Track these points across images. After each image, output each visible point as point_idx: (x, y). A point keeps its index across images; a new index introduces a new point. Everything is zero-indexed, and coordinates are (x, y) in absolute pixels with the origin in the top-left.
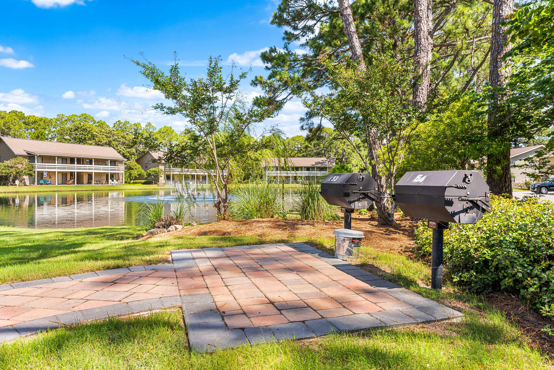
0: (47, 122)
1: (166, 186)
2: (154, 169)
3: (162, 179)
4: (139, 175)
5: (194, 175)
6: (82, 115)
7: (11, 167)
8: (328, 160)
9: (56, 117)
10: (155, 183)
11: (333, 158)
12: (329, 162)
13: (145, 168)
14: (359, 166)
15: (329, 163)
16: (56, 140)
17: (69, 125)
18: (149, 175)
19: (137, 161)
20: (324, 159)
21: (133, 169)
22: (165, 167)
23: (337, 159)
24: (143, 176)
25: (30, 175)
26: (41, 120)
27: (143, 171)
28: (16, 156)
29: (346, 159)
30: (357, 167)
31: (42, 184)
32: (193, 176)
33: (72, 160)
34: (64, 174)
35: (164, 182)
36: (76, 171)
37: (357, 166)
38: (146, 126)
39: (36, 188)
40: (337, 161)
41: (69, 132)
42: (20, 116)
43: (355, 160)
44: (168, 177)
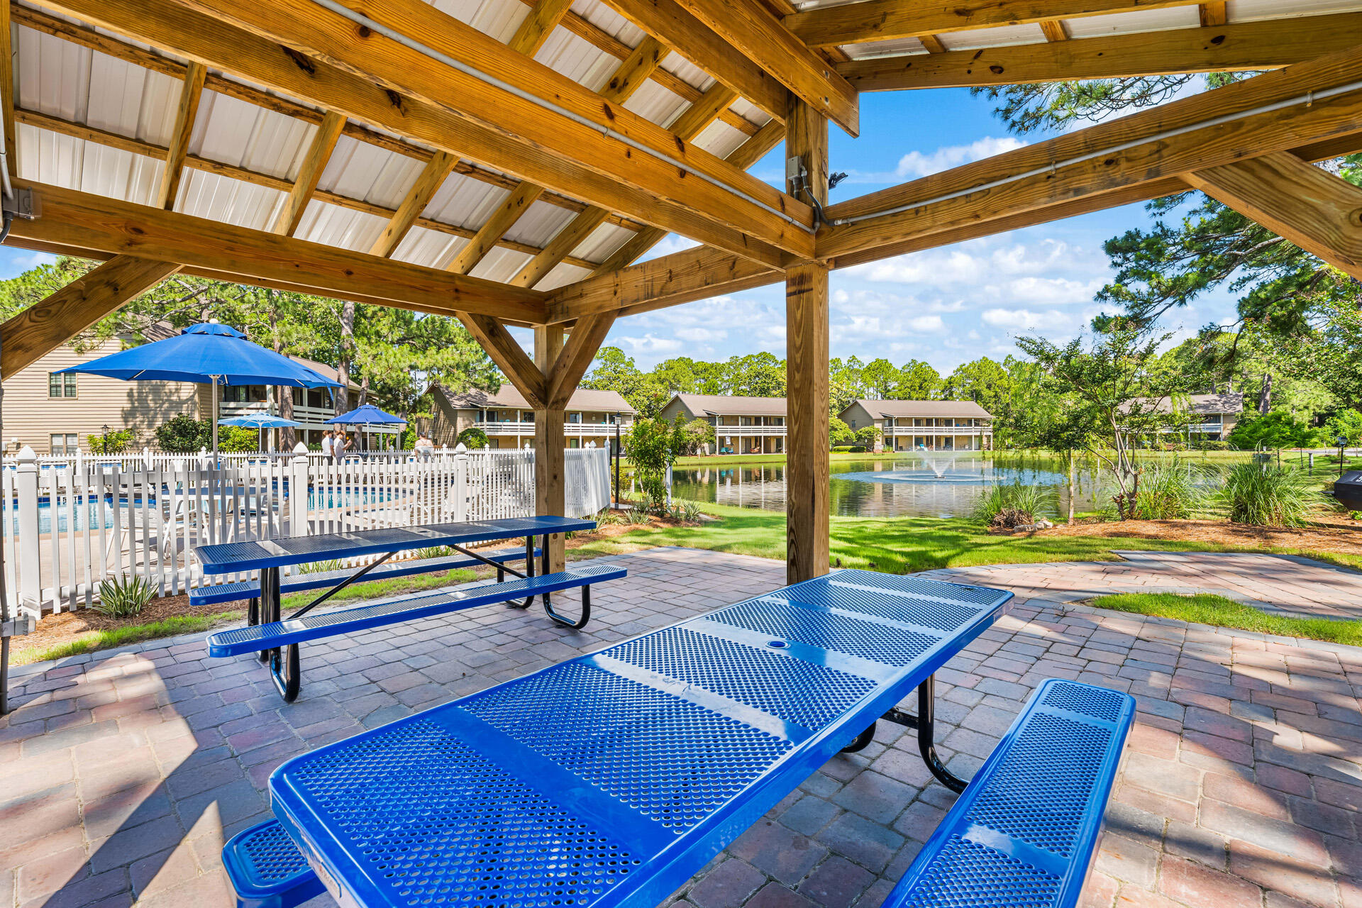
0: (718, 369)
1: (887, 456)
2: (867, 429)
3: (879, 445)
4: (846, 438)
5: (932, 437)
6: (761, 354)
7: (691, 432)
8: (1223, 399)
9: (728, 361)
10: (868, 451)
11: (1236, 395)
12: (1225, 402)
13: (853, 426)
14: (1312, 407)
15: (1226, 405)
16: (730, 392)
17: (744, 371)
18: (859, 438)
19: (839, 416)
20: (1211, 397)
21: (836, 430)
22: (884, 425)
23: (1245, 396)
24: (852, 440)
25: (712, 442)
26: (712, 366)
27: (851, 432)
28: (695, 418)
29: (1274, 395)
30: (1306, 412)
31: (723, 453)
32: (929, 439)
33: (757, 421)
34: (747, 440)
35: (881, 448)
36: (763, 435)
37: (1306, 407)
38: (849, 361)
39: (717, 458)
40: (1247, 399)
41: (748, 380)
42: (687, 362)
43: (1300, 396)
44: (888, 441)
